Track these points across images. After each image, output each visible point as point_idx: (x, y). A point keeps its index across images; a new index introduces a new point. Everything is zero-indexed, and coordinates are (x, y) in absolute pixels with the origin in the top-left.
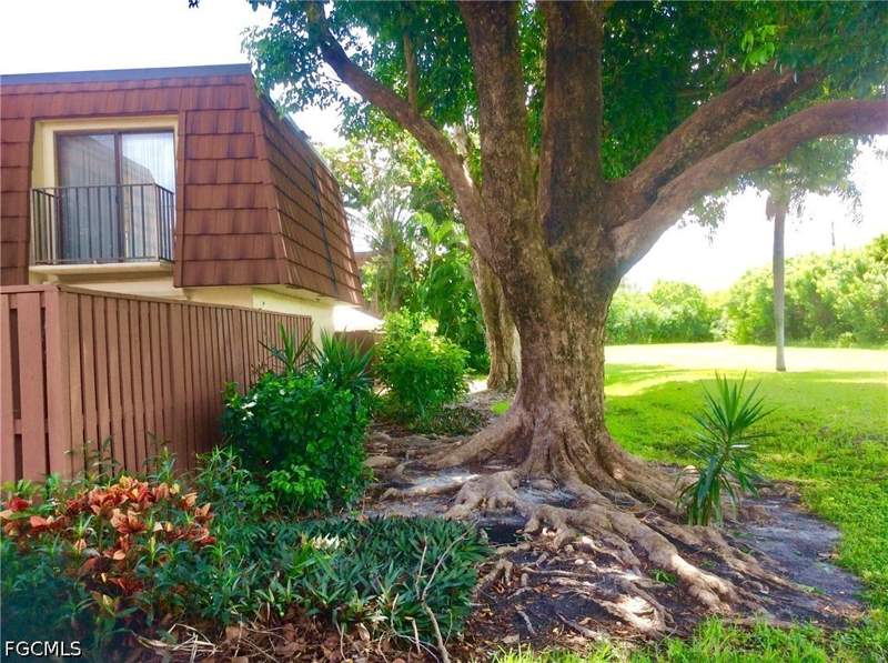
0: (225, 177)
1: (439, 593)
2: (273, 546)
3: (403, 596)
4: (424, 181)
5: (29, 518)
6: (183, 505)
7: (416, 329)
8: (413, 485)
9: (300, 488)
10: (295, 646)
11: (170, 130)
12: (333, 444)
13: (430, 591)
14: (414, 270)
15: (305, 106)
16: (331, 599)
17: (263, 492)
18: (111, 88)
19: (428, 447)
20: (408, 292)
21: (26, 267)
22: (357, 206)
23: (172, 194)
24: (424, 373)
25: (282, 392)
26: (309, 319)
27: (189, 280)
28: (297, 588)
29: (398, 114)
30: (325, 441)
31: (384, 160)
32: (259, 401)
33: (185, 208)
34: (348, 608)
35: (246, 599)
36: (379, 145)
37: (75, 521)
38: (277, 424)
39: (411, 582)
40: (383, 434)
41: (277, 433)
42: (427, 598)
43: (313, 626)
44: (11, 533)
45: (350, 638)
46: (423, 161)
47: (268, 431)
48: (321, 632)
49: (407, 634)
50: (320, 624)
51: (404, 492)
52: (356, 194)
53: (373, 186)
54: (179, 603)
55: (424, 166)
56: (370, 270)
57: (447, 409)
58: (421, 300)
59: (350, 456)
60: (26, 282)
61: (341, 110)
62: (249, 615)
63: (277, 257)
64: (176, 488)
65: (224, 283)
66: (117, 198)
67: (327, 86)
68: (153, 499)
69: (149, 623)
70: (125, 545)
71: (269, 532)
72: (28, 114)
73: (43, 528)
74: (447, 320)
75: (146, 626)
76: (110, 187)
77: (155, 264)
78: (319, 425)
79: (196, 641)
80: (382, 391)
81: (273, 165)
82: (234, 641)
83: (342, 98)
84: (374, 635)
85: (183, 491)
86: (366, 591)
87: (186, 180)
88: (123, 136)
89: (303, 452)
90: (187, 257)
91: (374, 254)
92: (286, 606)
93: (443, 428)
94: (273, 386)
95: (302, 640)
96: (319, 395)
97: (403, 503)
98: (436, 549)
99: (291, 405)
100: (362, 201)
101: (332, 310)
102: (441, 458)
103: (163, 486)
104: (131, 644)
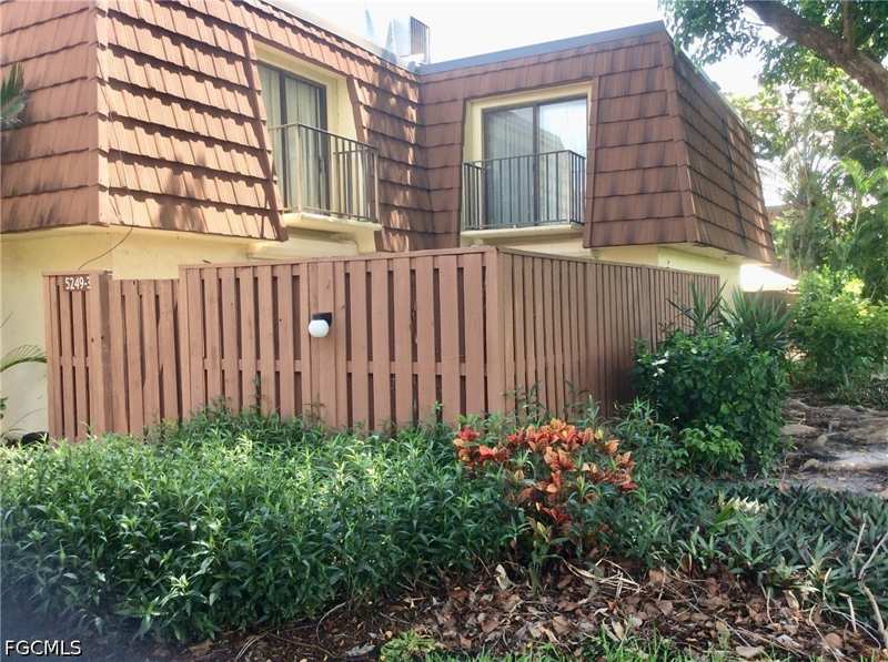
0: (635, 138)
1: (878, 574)
2: (689, 502)
3: (836, 572)
4: (850, 123)
5: (478, 447)
6: (605, 451)
7: (837, 288)
8: (838, 459)
9: (715, 448)
10: (718, 601)
11: (584, 97)
12: (749, 406)
13: (869, 571)
14: (835, 225)
15: (723, 56)
16: (756, 562)
17: (677, 448)
18: (532, 63)
19: (855, 419)
20: (826, 249)
21: (458, 233)
22: (769, 157)
23: (584, 158)
24: (849, 339)
25: (694, 351)
26: (717, 278)
27: (598, 240)
28: (718, 545)
29: (830, 51)
30: (740, 403)
31: (803, 104)
32: (671, 358)
33: (596, 171)
34: (775, 573)
35: (668, 547)
36: (797, 88)
37: (514, 454)
38: (689, 382)
39: (845, 559)
40: (798, 402)
41: (688, 392)
42: (865, 578)
43: (737, 585)
44: (464, 458)
45: (778, 603)
46: (850, 101)
47: (680, 388)
48: (744, 591)
49: (841, 610)
50: (744, 584)
51: (827, 465)
52: (768, 144)
53: (788, 134)
54: (604, 540)
55: (851, 107)
56: (780, 225)
57: (875, 380)
58: (843, 258)
59: (768, 421)
60: (458, 246)
61: (761, 56)
62: (672, 563)
63: (686, 214)
64: (600, 433)
65: (630, 243)
66: (534, 167)
67: (747, 32)
68: (580, 442)
69: (578, 554)
70: (557, 480)
71: (684, 487)
72: (460, 97)
73: (489, 457)
74: (875, 280)
75: (576, 556)
76: (528, 156)
77: (566, 227)
78: (734, 386)
79: (621, 578)
80: (796, 356)
81: (685, 120)
82: (658, 584)
83: (763, 42)
84: (804, 605)
85: (607, 437)
86: (794, 560)
87: (598, 143)
88: (541, 107)
89: (716, 412)
90: (596, 219)
91: (786, 208)
92: (709, 561)
93: (871, 401)
94: (684, 344)
95: (725, 596)
96: (734, 356)
97: (826, 476)
98: (874, 528)
99: (704, 365)
100: (776, 150)
101: (739, 269)
102: (873, 432)
103: (588, 430)
104: (562, 569)
